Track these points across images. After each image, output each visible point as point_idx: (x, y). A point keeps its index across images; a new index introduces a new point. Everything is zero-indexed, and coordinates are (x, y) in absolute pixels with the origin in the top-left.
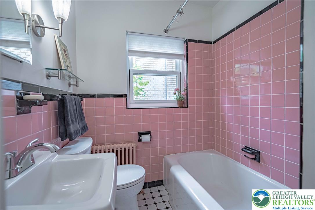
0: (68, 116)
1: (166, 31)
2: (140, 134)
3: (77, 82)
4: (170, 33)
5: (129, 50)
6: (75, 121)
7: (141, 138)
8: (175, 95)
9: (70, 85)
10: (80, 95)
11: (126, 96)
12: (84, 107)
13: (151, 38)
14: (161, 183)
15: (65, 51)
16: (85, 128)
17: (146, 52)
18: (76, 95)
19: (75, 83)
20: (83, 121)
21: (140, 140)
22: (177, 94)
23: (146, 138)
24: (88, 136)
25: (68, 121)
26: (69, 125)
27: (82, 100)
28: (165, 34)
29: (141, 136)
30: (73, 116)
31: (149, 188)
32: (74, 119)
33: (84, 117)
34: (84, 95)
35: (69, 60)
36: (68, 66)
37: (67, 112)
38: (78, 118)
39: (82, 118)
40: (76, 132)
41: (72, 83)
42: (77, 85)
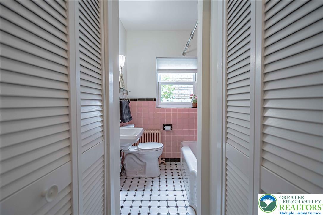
0: (123, 111)
1: (184, 54)
2: (164, 125)
3: (127, 92)
4: (186, 55)
5: (158, 69)
6: (126, 114)
7: (164, 127)
8: (191, 99)
9: (123, 94)
10: (128, 100)
11: (155, 100)
12: (130, 107)
13: (173, 59)
14: (178, 160)
15: (122, 77)
16: (131, 118)
17: (169, 70)
18: (126, 100)
19: (126, 93)
20: (130, 115)
21: (164, 129)
22: (193, 98)
23: (168, 128)
24: (132, 123)
25: (123, 113)
26: (123, 115)
27: (129, 103)
28: (184, 56)
29: (165, 127)
30: (125, 111)
31: (170, 162)
32: (125, 112)
33: (130, 112)
34: (130, 99)
35: (123, 81)
36: (123, 85)
37: (123, 109)
38: (127, 112)
39: (129, 113)
40: (127, 119)
41: (124, 93)
42: (127, 94)
